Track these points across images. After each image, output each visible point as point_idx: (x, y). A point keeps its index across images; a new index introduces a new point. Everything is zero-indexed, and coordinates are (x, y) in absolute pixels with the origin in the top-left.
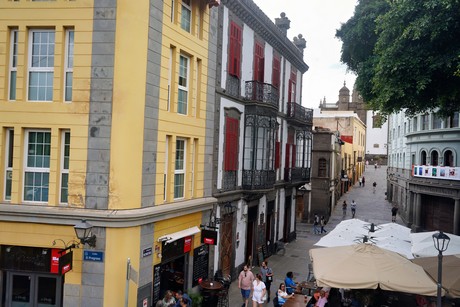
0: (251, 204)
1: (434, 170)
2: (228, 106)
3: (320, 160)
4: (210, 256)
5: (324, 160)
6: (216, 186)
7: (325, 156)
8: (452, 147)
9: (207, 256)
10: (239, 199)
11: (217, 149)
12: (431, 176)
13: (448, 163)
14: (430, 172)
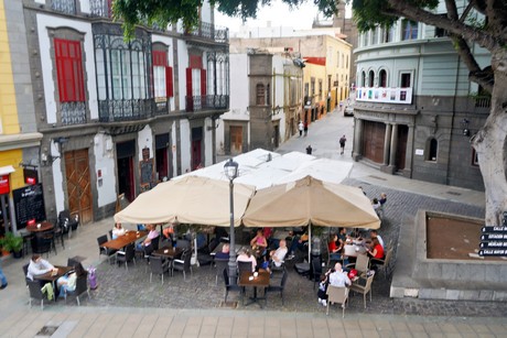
0: (120, 139)
1: (370, 92)
2: (55, 25)
3: (258, 86)
4: (46, 197)
5: (262, 86)
6: (45, 120)
7: (264, 81)
8: (387, 66)
9: (40, 198)
10: (95, 134)
11: (40, 77)
12: (367, 100)
13: (382, 84)
14: (367, 94)
